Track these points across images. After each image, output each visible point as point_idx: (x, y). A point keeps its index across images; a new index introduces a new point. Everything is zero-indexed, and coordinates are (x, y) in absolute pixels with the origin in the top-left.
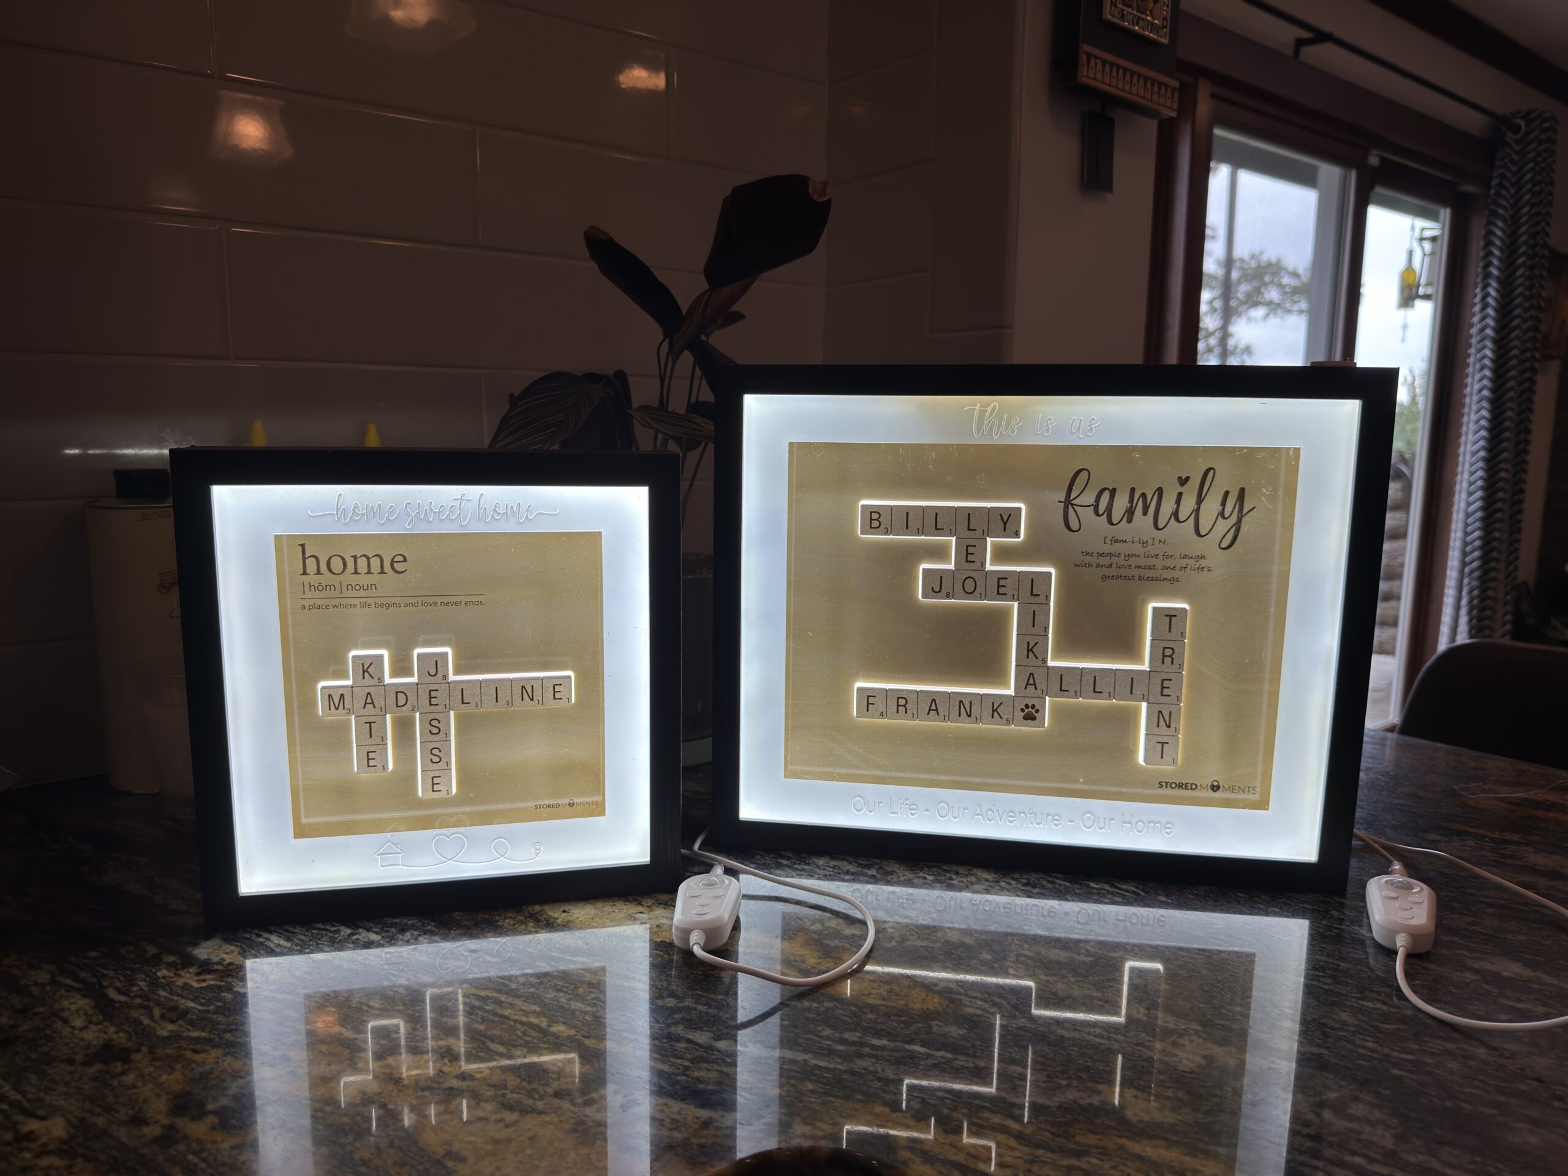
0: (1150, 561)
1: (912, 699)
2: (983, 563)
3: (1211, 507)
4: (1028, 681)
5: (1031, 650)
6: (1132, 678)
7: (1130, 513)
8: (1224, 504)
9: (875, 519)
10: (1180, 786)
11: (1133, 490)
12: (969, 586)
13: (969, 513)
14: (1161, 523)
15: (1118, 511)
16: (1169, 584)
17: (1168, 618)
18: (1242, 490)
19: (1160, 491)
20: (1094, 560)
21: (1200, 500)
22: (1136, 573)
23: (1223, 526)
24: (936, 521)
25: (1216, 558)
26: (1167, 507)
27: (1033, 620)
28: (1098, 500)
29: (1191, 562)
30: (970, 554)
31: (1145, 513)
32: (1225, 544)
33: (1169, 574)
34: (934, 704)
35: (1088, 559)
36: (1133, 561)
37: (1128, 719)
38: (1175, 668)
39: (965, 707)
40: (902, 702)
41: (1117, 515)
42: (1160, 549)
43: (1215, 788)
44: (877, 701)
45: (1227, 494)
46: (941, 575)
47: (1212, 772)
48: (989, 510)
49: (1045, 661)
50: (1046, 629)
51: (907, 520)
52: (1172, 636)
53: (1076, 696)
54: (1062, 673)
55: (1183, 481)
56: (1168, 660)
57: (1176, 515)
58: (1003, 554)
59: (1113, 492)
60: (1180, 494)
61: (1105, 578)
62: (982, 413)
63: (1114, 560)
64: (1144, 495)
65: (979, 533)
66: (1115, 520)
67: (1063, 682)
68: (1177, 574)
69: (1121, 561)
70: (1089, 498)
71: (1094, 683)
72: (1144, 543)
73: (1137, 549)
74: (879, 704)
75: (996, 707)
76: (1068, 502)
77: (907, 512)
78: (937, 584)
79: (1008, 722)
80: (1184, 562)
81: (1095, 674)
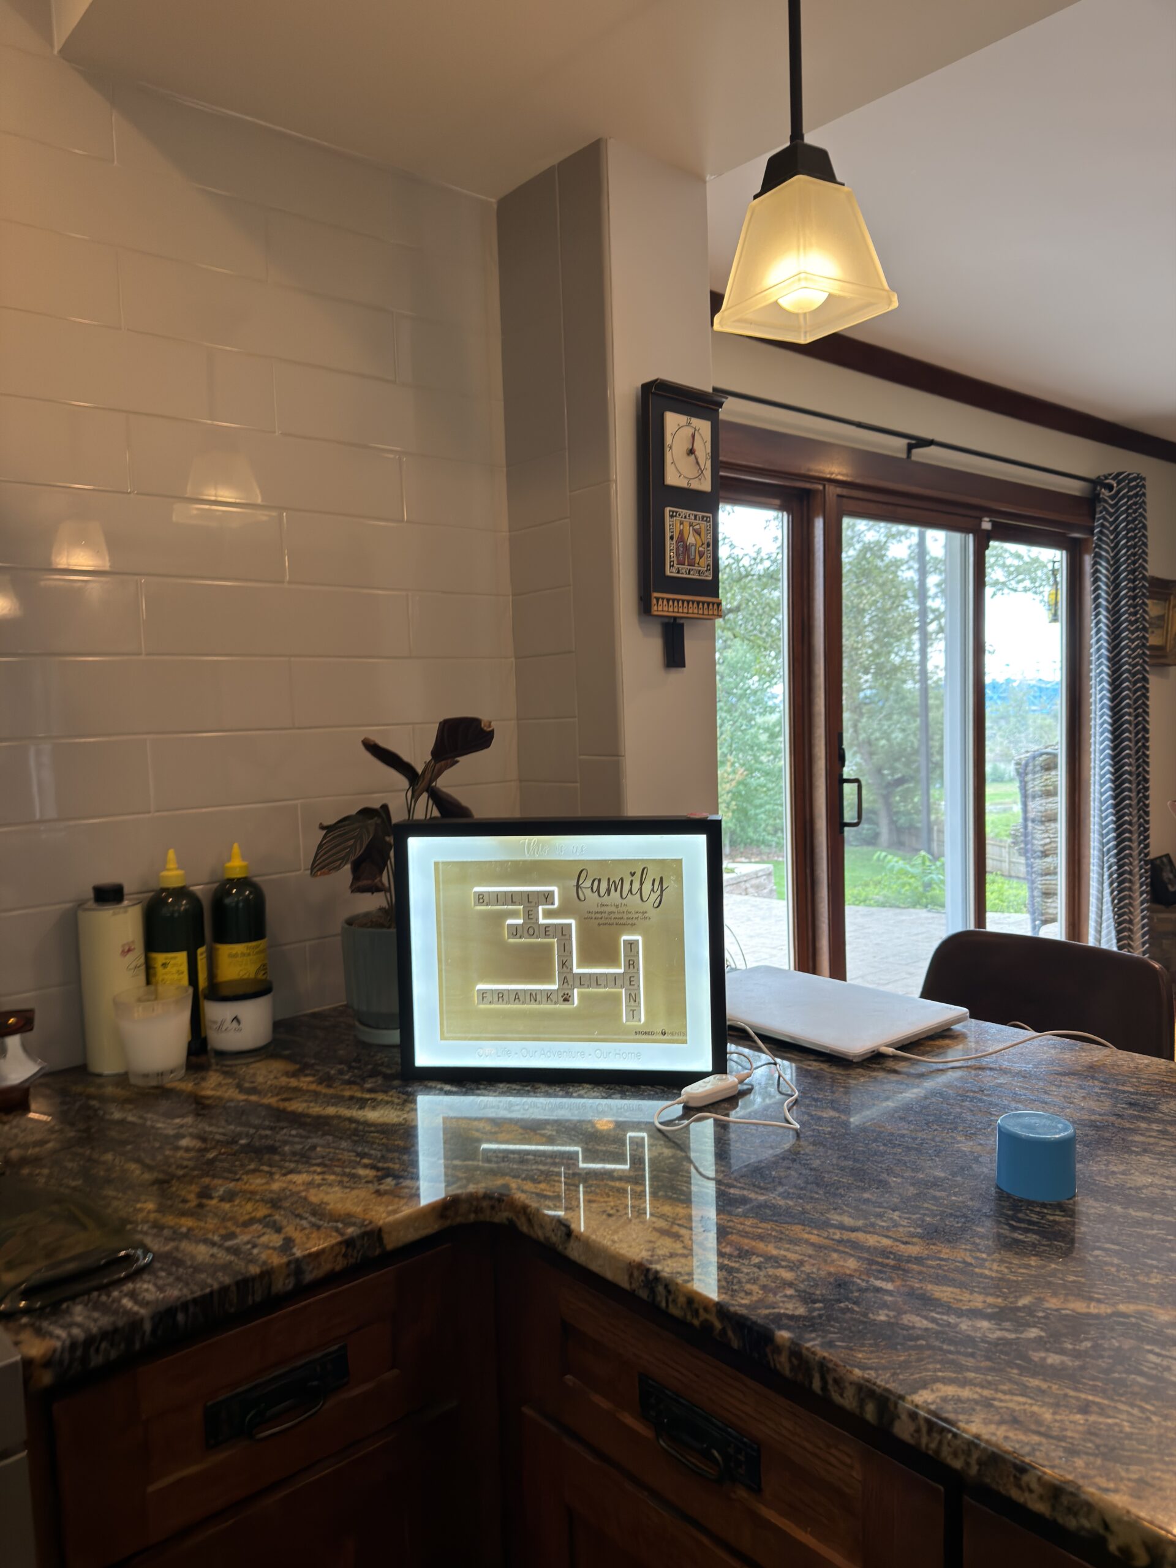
0: (621, 915)
1: (506, 993)
2: (537, 919)
3: (647, 887)
4: (564, 981)
5: (565, 964)
6: (615, 977)
7: (608, 891)
8: (653, 885)
9: (481, 898)
10: (645, 1033)
11: (609, 880)
12: (531, 932)
13: (528, 894)
14: (624, 896)
15: (603, 890)
16: (631, 927)
17: (631, 945)
18: (661, 879)
19: (622, 879)
20: (593, 916)
21: (641, 884)
22: (615, 921)
23: (654, 896)
24: (512, 898)
25: (653, 913)
26: (626, 887)
27: (565, 948)
28: (592, 884)
29: (640, 915)
30: (530, 915)
31: (616, 890)
32: (656, 905)
33: (630, 922)
34: (517, 996)
35: (590, 915)
36: (612, 916)
37: (616, 998)
38: (635, 970)
39: (533, 996)
40: (501, 995)
41: (602, 893)
42: (624, 909)
43: (664, 1034)
44: (488, 995)
45: (654, 880)
46: (516, 926)
47: (660, 1026)
48: (538, 892)
49: (571, 969)
50: (571, 953)
51: (498, 898)
52: (632, 954)
53: (588, 987)
54: (581, 976)
55: (633, 874)
56: (631, 967)
57: (630, 891)
58: (548, 914)
59: (599, 881)
60: (632, 881)
61: (599, 924)
62: (529, 844)
63: (603, 915)
64: (614, 882)
65: (533, 904)
66: (602, 894)
67: (582, 980)
68: (634, 921)
69: (606, 915)
70: (588, 884)
71: (596, 980)
72: (617, 906)
73: (613, 909)
74: (489, 997)
75: (549, 995)
76: (578, 886)
77: (497, 894)
78: (515, 931)
79: (555, 1003)
80: (637, 915)
81: (597, 977)
